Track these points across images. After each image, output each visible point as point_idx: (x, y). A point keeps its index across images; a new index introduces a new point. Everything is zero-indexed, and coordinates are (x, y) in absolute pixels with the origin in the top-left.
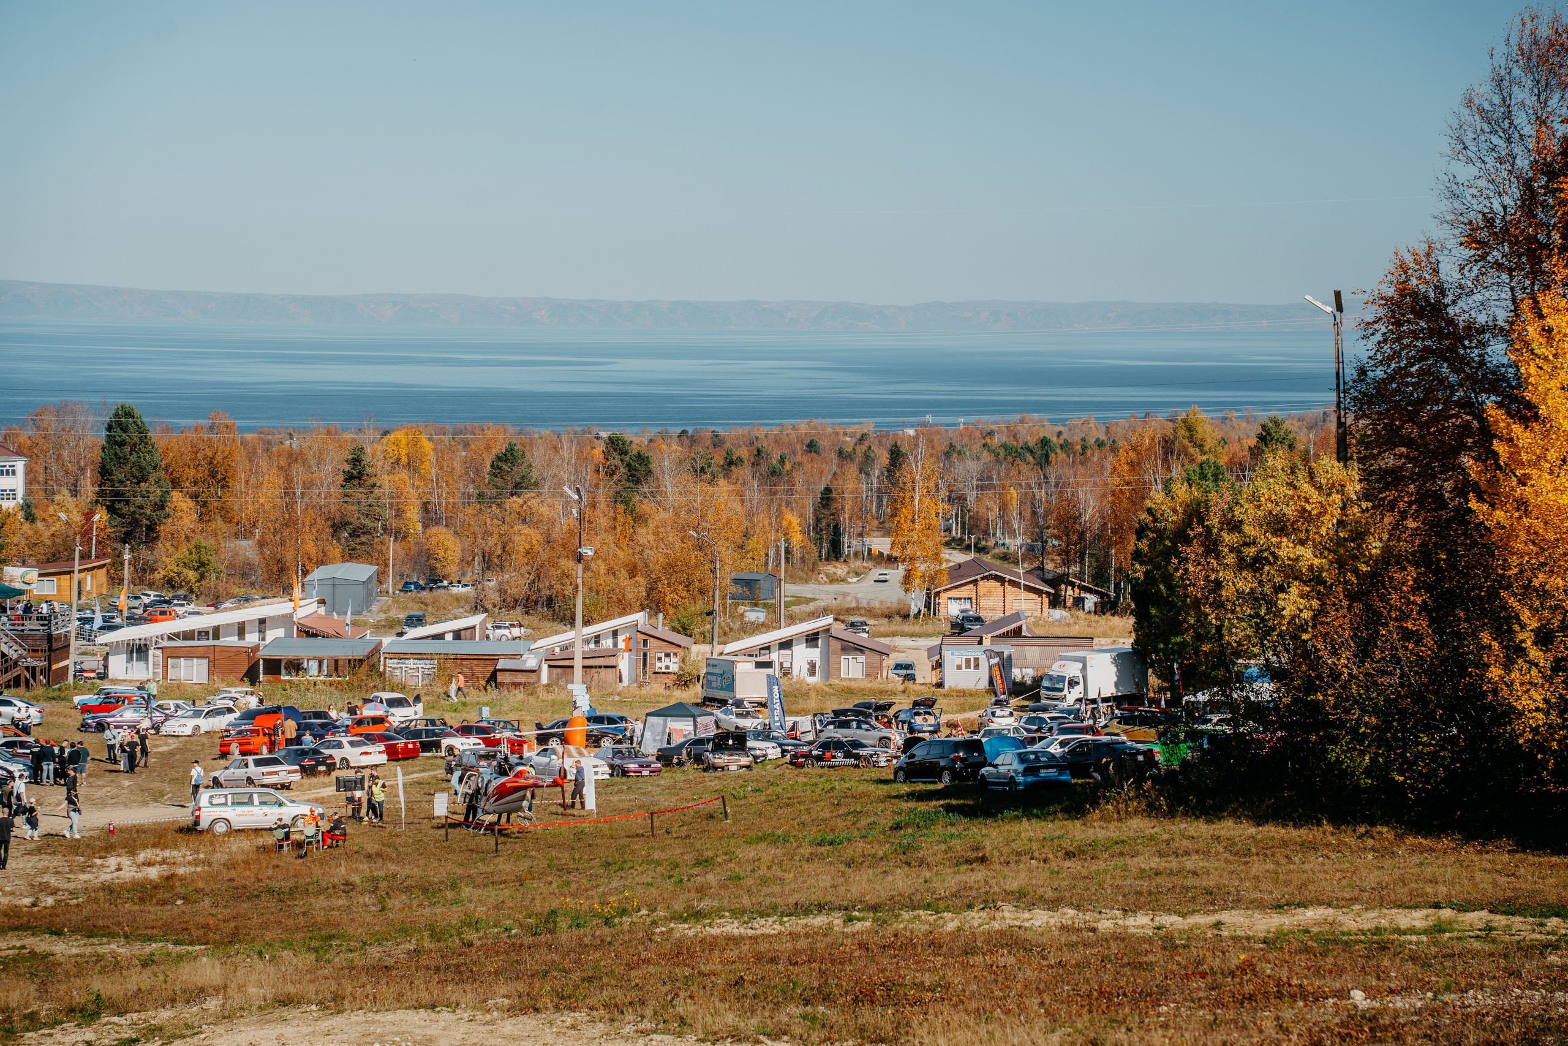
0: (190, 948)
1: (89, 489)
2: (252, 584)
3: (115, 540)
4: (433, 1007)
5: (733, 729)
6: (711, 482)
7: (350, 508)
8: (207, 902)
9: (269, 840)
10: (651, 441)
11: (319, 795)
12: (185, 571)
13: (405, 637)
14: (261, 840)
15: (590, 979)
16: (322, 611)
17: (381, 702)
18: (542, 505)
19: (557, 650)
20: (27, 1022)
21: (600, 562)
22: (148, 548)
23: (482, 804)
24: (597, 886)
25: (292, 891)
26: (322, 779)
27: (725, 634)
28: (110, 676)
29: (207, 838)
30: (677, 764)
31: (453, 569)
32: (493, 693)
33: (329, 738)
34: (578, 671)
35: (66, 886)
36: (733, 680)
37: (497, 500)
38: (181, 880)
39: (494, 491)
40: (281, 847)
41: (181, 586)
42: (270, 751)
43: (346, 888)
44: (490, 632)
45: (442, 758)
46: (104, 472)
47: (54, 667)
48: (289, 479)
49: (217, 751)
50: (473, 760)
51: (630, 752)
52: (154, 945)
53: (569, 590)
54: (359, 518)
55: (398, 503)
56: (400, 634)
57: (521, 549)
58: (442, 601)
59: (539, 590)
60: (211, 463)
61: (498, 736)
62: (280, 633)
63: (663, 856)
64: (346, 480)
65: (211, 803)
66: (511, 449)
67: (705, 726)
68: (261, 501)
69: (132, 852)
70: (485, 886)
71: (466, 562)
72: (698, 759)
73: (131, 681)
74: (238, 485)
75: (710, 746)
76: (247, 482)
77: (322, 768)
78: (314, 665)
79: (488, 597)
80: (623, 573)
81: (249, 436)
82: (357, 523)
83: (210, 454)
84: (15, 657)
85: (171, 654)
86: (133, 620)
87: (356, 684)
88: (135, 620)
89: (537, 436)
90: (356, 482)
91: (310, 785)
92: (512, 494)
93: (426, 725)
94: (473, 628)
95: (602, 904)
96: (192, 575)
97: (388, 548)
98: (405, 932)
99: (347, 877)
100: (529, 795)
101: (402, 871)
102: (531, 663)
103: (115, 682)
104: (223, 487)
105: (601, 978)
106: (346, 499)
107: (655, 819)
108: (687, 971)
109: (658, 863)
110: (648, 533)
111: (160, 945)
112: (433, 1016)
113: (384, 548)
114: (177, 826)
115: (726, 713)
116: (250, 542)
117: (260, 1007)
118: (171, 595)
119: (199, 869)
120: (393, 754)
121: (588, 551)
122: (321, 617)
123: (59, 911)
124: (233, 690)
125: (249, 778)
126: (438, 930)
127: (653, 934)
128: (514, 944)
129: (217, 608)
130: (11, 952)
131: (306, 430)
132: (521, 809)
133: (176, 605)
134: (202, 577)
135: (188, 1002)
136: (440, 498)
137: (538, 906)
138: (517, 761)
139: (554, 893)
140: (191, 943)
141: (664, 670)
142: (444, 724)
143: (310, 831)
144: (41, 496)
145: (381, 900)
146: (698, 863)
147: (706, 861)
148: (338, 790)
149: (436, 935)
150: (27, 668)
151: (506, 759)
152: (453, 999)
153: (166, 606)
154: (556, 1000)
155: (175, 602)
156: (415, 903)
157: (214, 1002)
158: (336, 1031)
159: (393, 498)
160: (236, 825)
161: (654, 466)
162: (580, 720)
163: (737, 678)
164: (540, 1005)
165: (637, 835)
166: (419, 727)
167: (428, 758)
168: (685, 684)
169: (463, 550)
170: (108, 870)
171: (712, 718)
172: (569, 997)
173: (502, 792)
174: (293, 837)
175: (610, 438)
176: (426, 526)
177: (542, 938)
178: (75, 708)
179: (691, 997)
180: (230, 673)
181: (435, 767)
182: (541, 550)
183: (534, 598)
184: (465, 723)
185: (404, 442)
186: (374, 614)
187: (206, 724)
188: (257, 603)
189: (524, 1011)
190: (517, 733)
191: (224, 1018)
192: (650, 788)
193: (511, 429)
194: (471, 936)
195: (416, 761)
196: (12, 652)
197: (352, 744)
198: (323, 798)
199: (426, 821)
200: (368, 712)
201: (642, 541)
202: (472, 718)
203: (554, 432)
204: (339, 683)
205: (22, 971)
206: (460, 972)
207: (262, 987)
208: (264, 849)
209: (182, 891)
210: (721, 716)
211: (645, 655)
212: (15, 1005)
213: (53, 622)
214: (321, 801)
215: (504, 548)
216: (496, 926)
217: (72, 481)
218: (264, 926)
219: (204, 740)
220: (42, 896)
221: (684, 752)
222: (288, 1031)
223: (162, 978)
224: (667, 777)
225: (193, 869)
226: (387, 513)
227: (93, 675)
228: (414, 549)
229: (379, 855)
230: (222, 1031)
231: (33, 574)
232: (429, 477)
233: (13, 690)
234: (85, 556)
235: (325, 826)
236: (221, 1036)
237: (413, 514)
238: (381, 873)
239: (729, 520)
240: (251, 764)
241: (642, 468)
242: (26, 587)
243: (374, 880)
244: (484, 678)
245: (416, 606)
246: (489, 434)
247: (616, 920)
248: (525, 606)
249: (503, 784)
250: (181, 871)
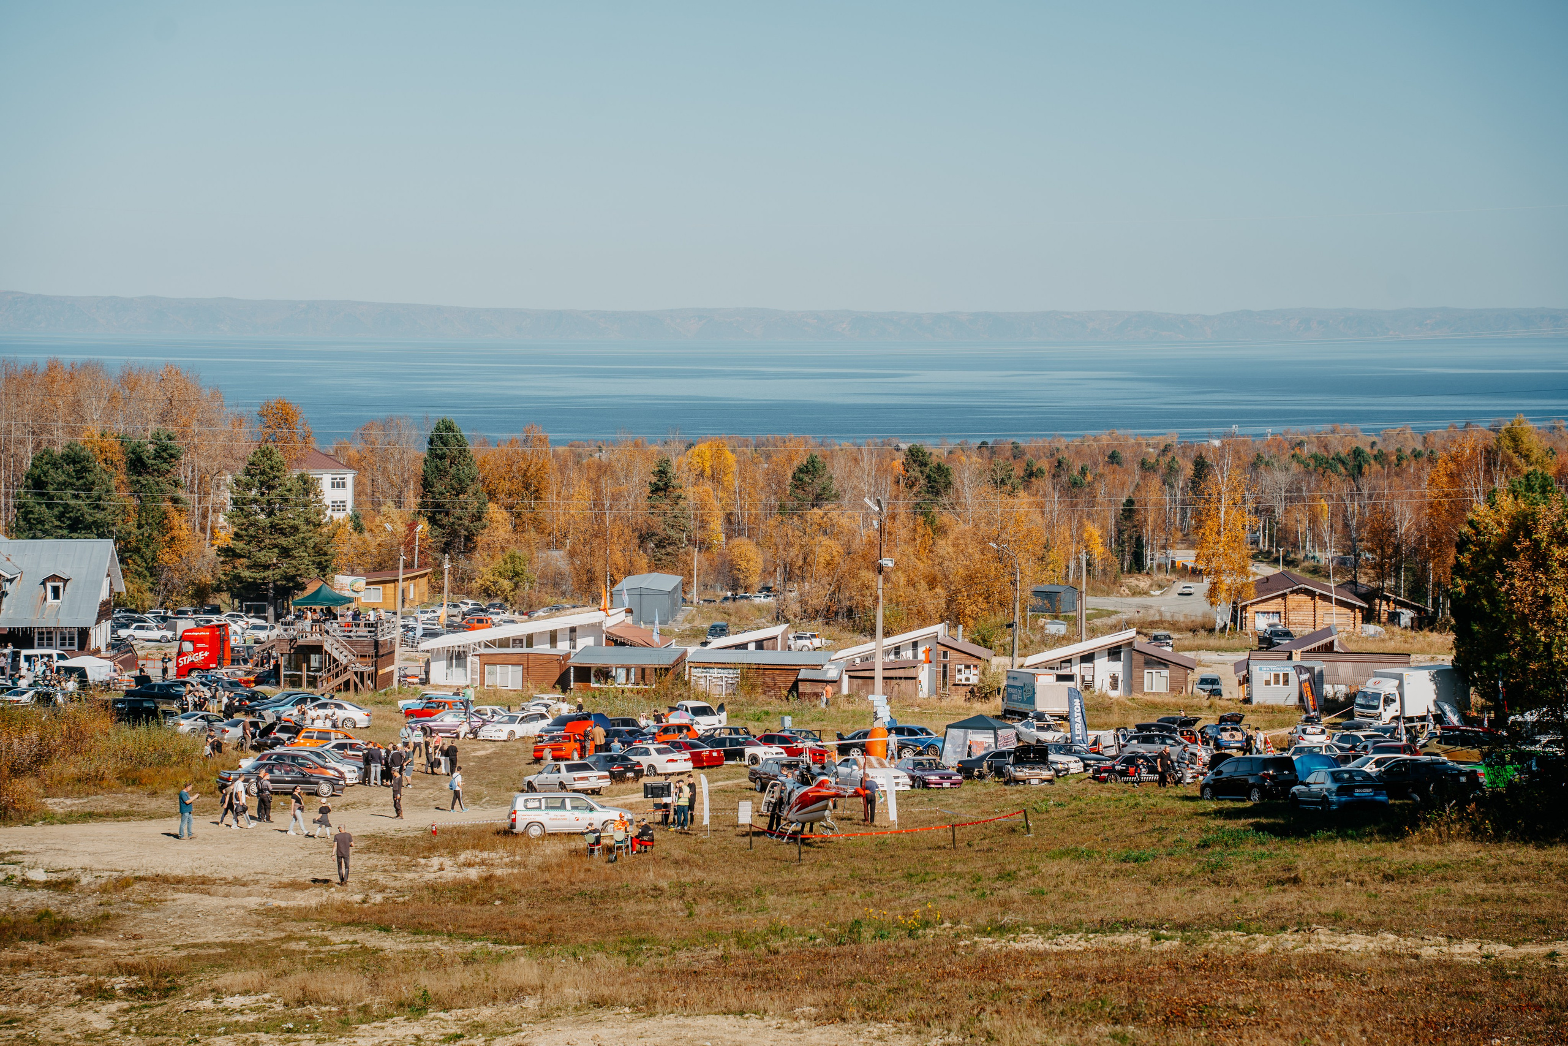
0: (508, 948)
1: (412, 501)
2: (563, 594)
3: (436, 550)
4: (742, 1013)
5: (1034, 743)
6: (1012, 493)
7: (656, 519)
8: (523, 903)
9: (581, 844)
10: (950, 452)
11: (628, 801)
12: (501, 580)
13: (709, 647)
14: (573, 844)
15: (896, 991)
16: (629, 620)
17: (687, 710)
18: (842, 516)
19: (858, 661)
20: (361, 1015)
21: (900, 573)
22: (466, 558)
23: (785, 813)
24: (900, 898)
25: (603, 895)
26: (630, 785)
27: (1026, 647)
28: (432, 682)
29: (522, 840)
30: (978, 777)
31: (756, 581)
32: (794, 703)
33: (637, 745)
34: (879, 682)
35: (393, 884)
36: (1034, 693)
37: (798, 512)
38: (499, 881)
39: (795, 503)
40: (592, 851)
41: (497, 595)
42: (581, 757)
43: (655, 893)
44: (791, 642)
45: (746, 766)
46: (426, 484)
47: (380, 672)
48: (598, 491)
49: (531, 756)
50: (775, 769)
51: (930, 764)
52: (475, 944)
53: (869, 602)
54: (664, 530)
55: (702, 515)
56: (705, 644)
57: (822, 560)
58: (745, 611)
59: (839, 601)
60: (525, 475)
61: (800, 746)
62: (590, 641)
63: (965, 869)
64: (652, 492)
65: (526, 807)
66: (812, 462)
67: (1006, 738)
68: (572, 512)
69: (453, 853)
70: (789, 894)
71: (768, 573)
72: (999, 772)
73: (451, 687)
74: (550, 497)
75: (1011, 759)
76: (559, 494)
77: (630, 775)
78: (622, 673)
79: (790, 607)
80: (923, 585)
81: (560, 449)
82: (663, 534)
83: (524, 466)
84: (345, 662)
85: (488, 661)
86: (452, 628)
87: (662, 692)
88: (454, 627)
89: (837, 448)
90: (662, 494)
91: (619, 791)
92: (813, 506)
93: (730, 734)
94: (775, 638)
95: (905, 915)
96: (506, 584)
97: (692, 559)
98: (712, 937)
99: (656, 883)
100: (831, 804)
101: (709, 878)
102: (832, 673)
103: (437, 687)
104: (536, 498)
105: (906, 990)
106: (653, 510)
107: (957, 832)
108: (993, 986)
109: (961, 876)
110: (947, 545)
111: (481, 943)
112: (742, 1022)
113: (689, 558)
114: (494, 828)
115: (1026, 726)
116: (561, 553)
117: (576, 1008)
118: (487, 603)
119: (516, 871)
120: (699, 762)
121: (888, 563)
122: (628, 626)
123: (387, 908)
124: (545, 696)
125: (561, 783)
126: (744, 937)
127: (958, 947)
128: (818, 953)
129: (530, 616)
130: (344, 946)
131: (615, 443)
132: (823, 818)
133: (492, 613)
134: (517, 586)
135: (508, 1001)
136: (744, 510)
137: (841, 916)
138: (820, 771)
139: (857, 904)
140: (509, 943)
141: (964, 682)
142: (748, 733)
143: (620, 836)
144: (367, 507)
145: (689, 907)
146: (1001, 877)
147: (1009, 875)
148: (646, 797)
149: (743, 943)
150: (356, 673)
151: (808, 769)
152: (761, 1005)
153: (482, 614)
154: (862, 1011)
155: (492, 610)
156: (721, 910)
157: (532, 1002)
158: (648, 1033)
159: (697, 509)
160: (549, 830)
161: (954, 478)
162: (880, 731)
163: (1038, 691)
164: (846, 1015)
165: (939, 847)
166: (723, 736)
167: (732, 766)
168: (986, 697)
169: (765, 561)
170: (432, 870)
171: (1013, 731)
172: (875, 1008)
173: (805, 801)
174: (603, 841)
175: (910, 450)
176: (729, 537)
177: (847, 948)
178: (400, 712)
179: (998, 1012)
180: (543, 680)
181: (739, 775)
182: (841, 562)
183: (834, 608)
184: (768, 733)
185: (708, 454)
186: (679, 624)
187: (521, 730)
188: (568, 612)
189: (831, 1020)
190: (819, 743)
191: (542, 1017)
192: (951, 801)
193: (812, 442)
194: (776, 943)
195: (720, 769)
196: (342, 657)
197: (659, 751)
198: (632, 804)
199: (730, 828)
200: (674, 719)
201: (942, 552)
202: (774, 728)
203: (854, 445)
204: (646, 691)
205: (354, 965)
206: (767, 980)
207: (577, 988)
208: (576, 853)
209: (500, 891)
210: (1022, 729)
211: (945, 667)
212: (349, 998)
213: (380, 629)
214: (630, 807)
215: (805, 559)
216: (801, 935)
217: (397, 493)
218: (578, 928)
219: (519, 745)
220: (371, 893)
221: (985, 764)
222: (603, 1032)
223: (483, 976)
224: (969, 789)
225: (509, 871)
226: (692, 525)
227: (416, 680)
228: (718, 560)
229: (686, 861)
230: (541, 1030)
231: (361, 582)
232: (732, 489)
233: (343, 694)
234: (408, 566)
235: (634, 831)
236: (540, 1035)
237: (717, 525)
238: (688, 879)
239: (1029, 531)
240: (563, 769)
241: (942, 480)
242: (354, 595)
243: (681, 885)
244: (785, 688)
245: (720, 616)
246: (791, 446)
247: (920, 932)
248: (826, 617)
249: (805, 794)
250: (499, 872)
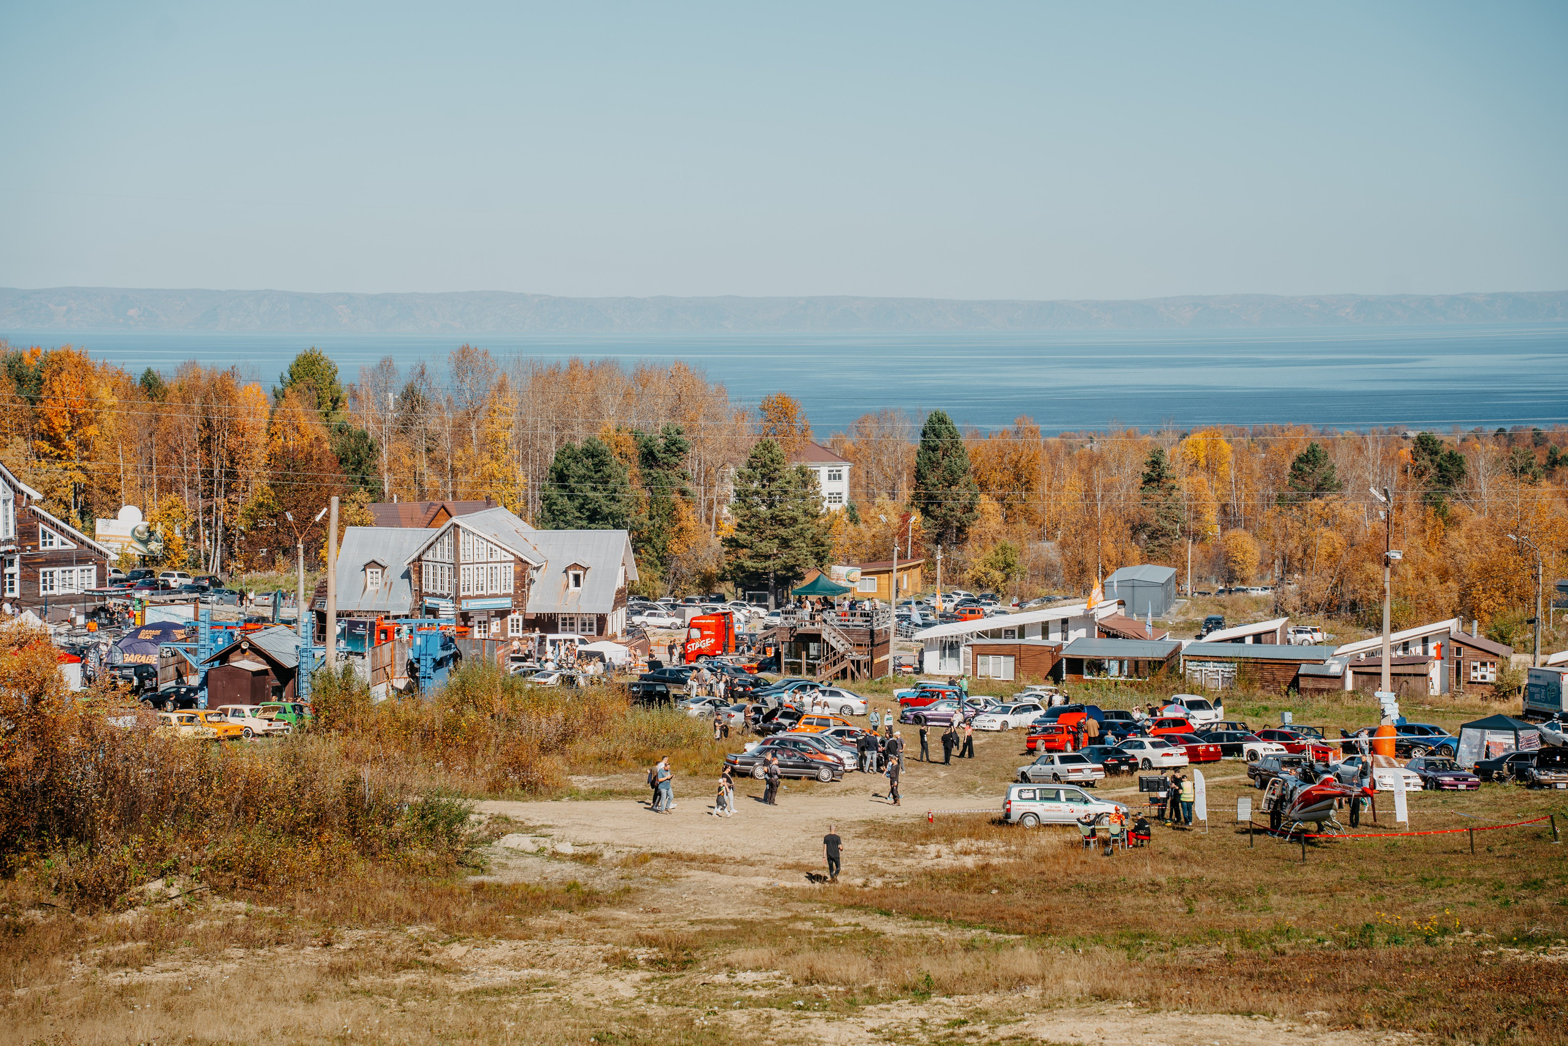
0: (1006, 936)
1: (905, 492)
2: (1055, 585)
3: (928, 541)
4: (1250, 1014)
5: (1560, 745)
6: (1533, 482)
7: (1149, 510)
8: (1020, 893)
9: (1077, 837)
10: (1464, 440)
11: (1123, 795)
12: (992, 571)
13: (1204, 640)
14: (1069, 835)
15: (1415, 999)
16: (1122, 612)
17: (1182, 704)
18: (1346, 507)
19: (1363, 656)
20: (867, 996)
21: (1407, 566)
22: (959, 549)
23: (1287, 811)
24: (1413, 902)
25: (1101, 888)
26: (1124, 778)
27: (1549, 644)
28: (926, 671)
29: (1018, 830)
30: (1497, 779)
31: (1252, 572)
32: (1295, 699)
33: (1131, 738)
34: (1386, 679)
35: (892, 869)
36: (1560, 693)
37: (1297, 502)
38: (995, 870)
39: (1295, 493)
40: (1088, 843)
41: (988, 586)
42: (1075, 749)
43: (1153, 888)
44: (1291, 636)
45: (1244, 762)
46: (919, 476)
47: (876, 661)
48: (1089, 482)
49: (1024, 747)
50: (1276, 765)
51: (1444, 765)
52: (973, 931)
53: (1374, 595)
54: (1157, 521)
55: (1196, 506)
56: (1200, 637)
57: (1323, 552)
58: (1242, 604)
59: (1342, 594)
60: (1016, 466)
61: (1303, 742)
62: (1082, 633)
63: (1485, 875)
64: (1145, 483)
65: (1020, 797)
66: (1313, 451)
67: (1529, 740)
68: (1063, 503)
69: (950, 841)
70: (1293, 895)
71: (1265, 565)
72: (1521, 775)
73: (944, 676)
74: (1041, 488)
75: (1535, 762)
76: (1050, 485)
77: (1124, 768)
78: (1115, 665)
79: (1289, 601)
80: (1433, 579)
81: (1051, 440)
82: (1156, 525)
83: (1015, 458)
84: (842, 650)
85: (981, 651)
86: (946, 618)
87: (1156, 685)
88: (947, 617)
89: (1339, 436)
90: (1155, 484)
91: (1114, 783)
92: (1313, 496)
93: (1228, 729)
94: (1274, 631)
95: (1420, 921)
96: (998, 576)
97: (1186, 550)
98: (1214, 935)
99: (1153, 877)
100: (1336, 803)
101: (1209, 875)
102: (1335, 669)
103: (930, 676)
104: (1027, 490)
105: (1426, 999)
106: (1145, 501)
107: (1475, 836)
108: (1524, 1000)
109: (1480, 882)
110: (1460, 536)
111: (979, 931)
112: (1250, 1023)
113: (1183, 550)
114: (989, 818)
115: (1551, 727)
116: (1053, 544)
117: (1078, 1000)
118: (979, 594)
119: (1011, 861)
120: (1194, 757)
121: (1396, 555)
122: (1121, 619)
123: (887, 892)
124: (1038, 687)
125: (1055, 775)
126: (1248, 936)
127: (1481, 956)
128: (1328, 957)
129: (1021, 608)
130: (847, 928)
131: (1106, 434)
132: (1328, 817)
133: (984, 604)
134: (1008, 577)
135: (1010, 990)
136: (1240, 501)
137: (1350, 918)
138: (1323, 769)
139: (1367, 907)
140: (1008, 932)
141: (1479, 680)
142: (1246, 728)
143: (1115, 829)
144: (862, 499)
145: (1188, 902)
146: (1526, 885)
147: (1535, 883)
148: (1141, 790)
149: (1246, 942)
150: (853, 662)
151: (1311, 766)
152: (1270, 1006)
153: (974, 605)
154: (1379, 1018)
155: (983, 601)
156: (1222, 907)
157: (1033, 991)
158: (1153, 1029)
159: (1191, 500)
160: (1045, 820)
161: (1468, 466)
162: (1388, 729)
163: (1564, 690)
164: (1361, 1021)
165: (1455, 851)
166: (1220, 730)
167: (1230, 762)
168: (1505, 696)
169: (1263, 553)
170: (929, 857)
171: (1536, 733)
172: (1393, 1015)
173: (1308, 800)
174: (1099, 834)
175: (1419, 438)
176: (1224, 529)
177: (1359, 952)
178: (895, 700)
179: (1531, 1027)
180: (1035, 672)
181: (1237, 772)
182: (1344, 554)
183: (1336, 602)
184: (1267, 728)
185: (1202, 444)
186: (1174, 615)
187: (1013, 720)
188: (1059, 603)
189: (1345, 1025)
190: (1323, 740)
191: (1045, 1007)
192: (1467, 803)
193: (1312, 430)
194: (1282, 944)
195: (1217, 765)
196: (839, 646)
197: (1154, 745)
198: (1127, 797)
199: (1229, 825)
200: (1169, 713)
201: (1454, 544)
202: (1274, 723)
203: (1358, 433)
204: (1140, 683)
205: (858, 948)
206: (1275, 981)
207: (1078, 980)
208: (1073, 845)
209: (996, 881)
210: (1547, 730)
211: (1458, 663)
212: (855, 979)
213: (875, 618)
214: (1125, 800)
215: (1305, 551)
216: (1308, 937)
217: (890, 485)
218: (1075, 920)
219: (1012, 735)
220: (872, 877)
221: (1505, 766)
222: (1107, 1025)
223: (984, 963)
224: (1486, 793)
225: (1005, 860)
226: (1185, 516)
227: (910, 669)
228: (1213, 552)
229: (1184, 857)
230: (1044, 1021)
231: (857, 573)
232: (1228, 479)
233: (840, 682)
234: (902, 557)
235: (1129, 825)
236: (1043, 1025)
237: (1212, 516)
238: (1187, 875)
239: (1553, 523)
240: (1057, 760)
241: (1454, 469)
242: (850, 585)
243: (1180, 881)
244: (1285, 683)
245: (1215, 609)
246: (1290, 435)
247: (1438, 939)
248: (1327, 611)
249: (1309, 792)
250: (995, 861)
